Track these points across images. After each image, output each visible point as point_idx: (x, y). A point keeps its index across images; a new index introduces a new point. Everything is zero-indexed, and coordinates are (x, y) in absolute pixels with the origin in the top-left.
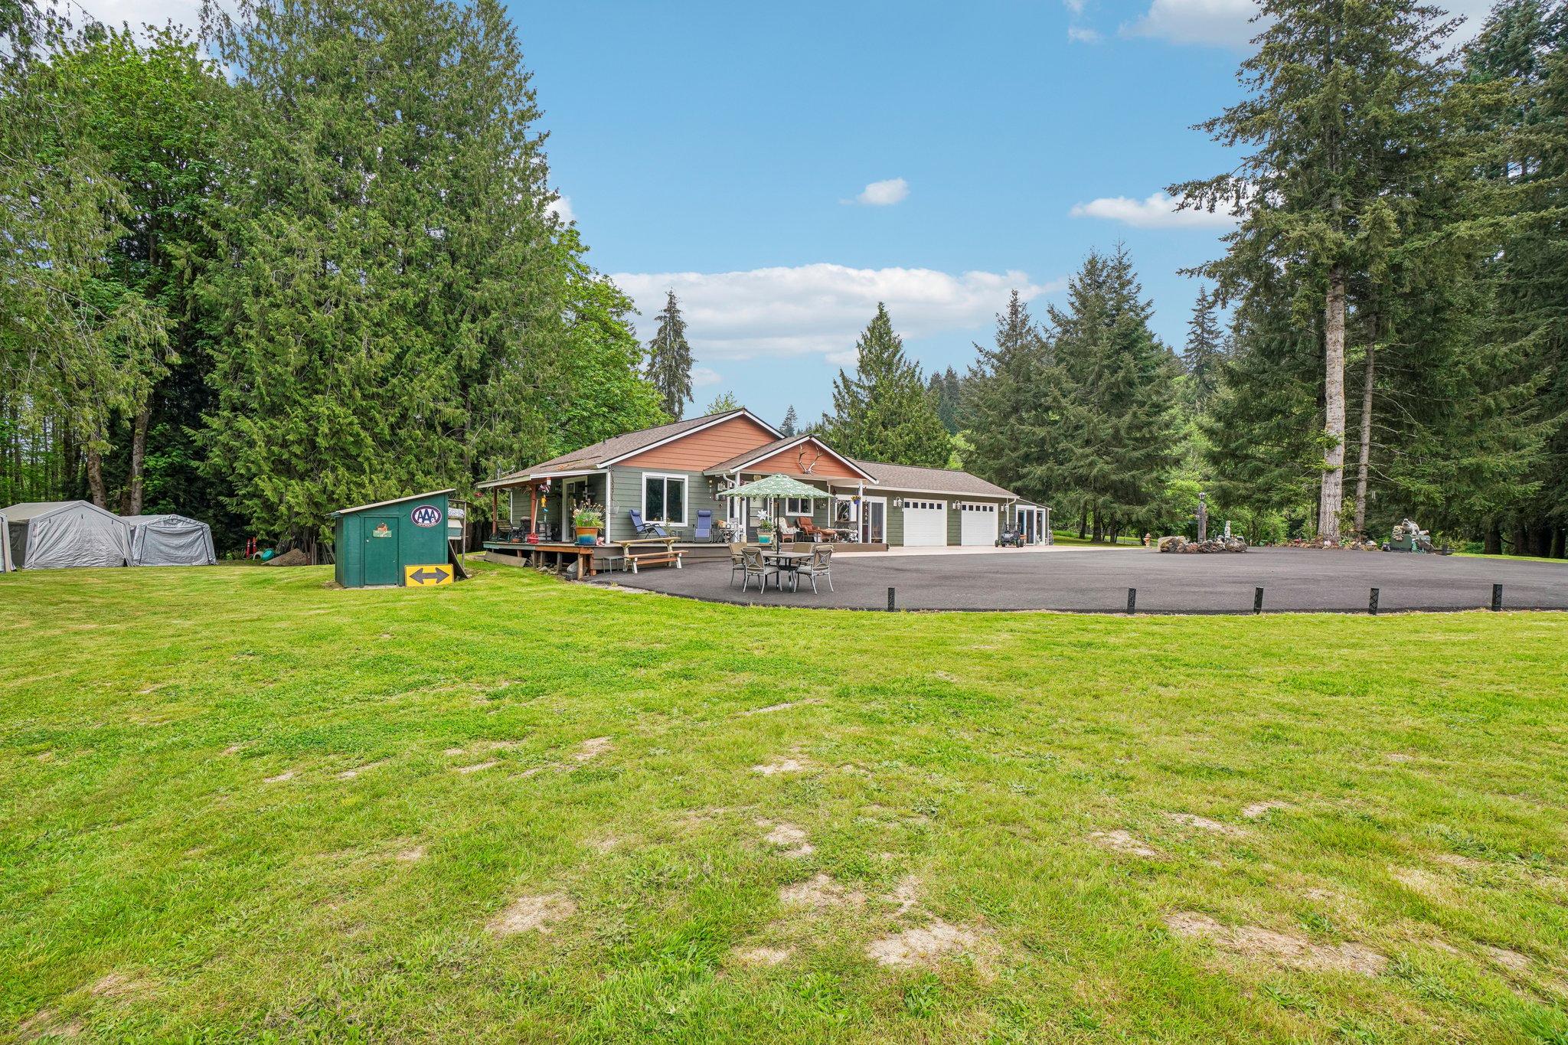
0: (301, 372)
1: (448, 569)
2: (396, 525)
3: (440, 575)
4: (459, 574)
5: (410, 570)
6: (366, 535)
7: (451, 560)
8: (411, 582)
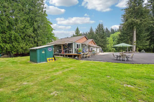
0: (7, 27)
1: (53, 58)
2: (45, 51)
3: (52, 60)
4: (55, 59)
5: (48, 59)
6: (40, 53)
7: (54, 57)
8: (48, 61)
